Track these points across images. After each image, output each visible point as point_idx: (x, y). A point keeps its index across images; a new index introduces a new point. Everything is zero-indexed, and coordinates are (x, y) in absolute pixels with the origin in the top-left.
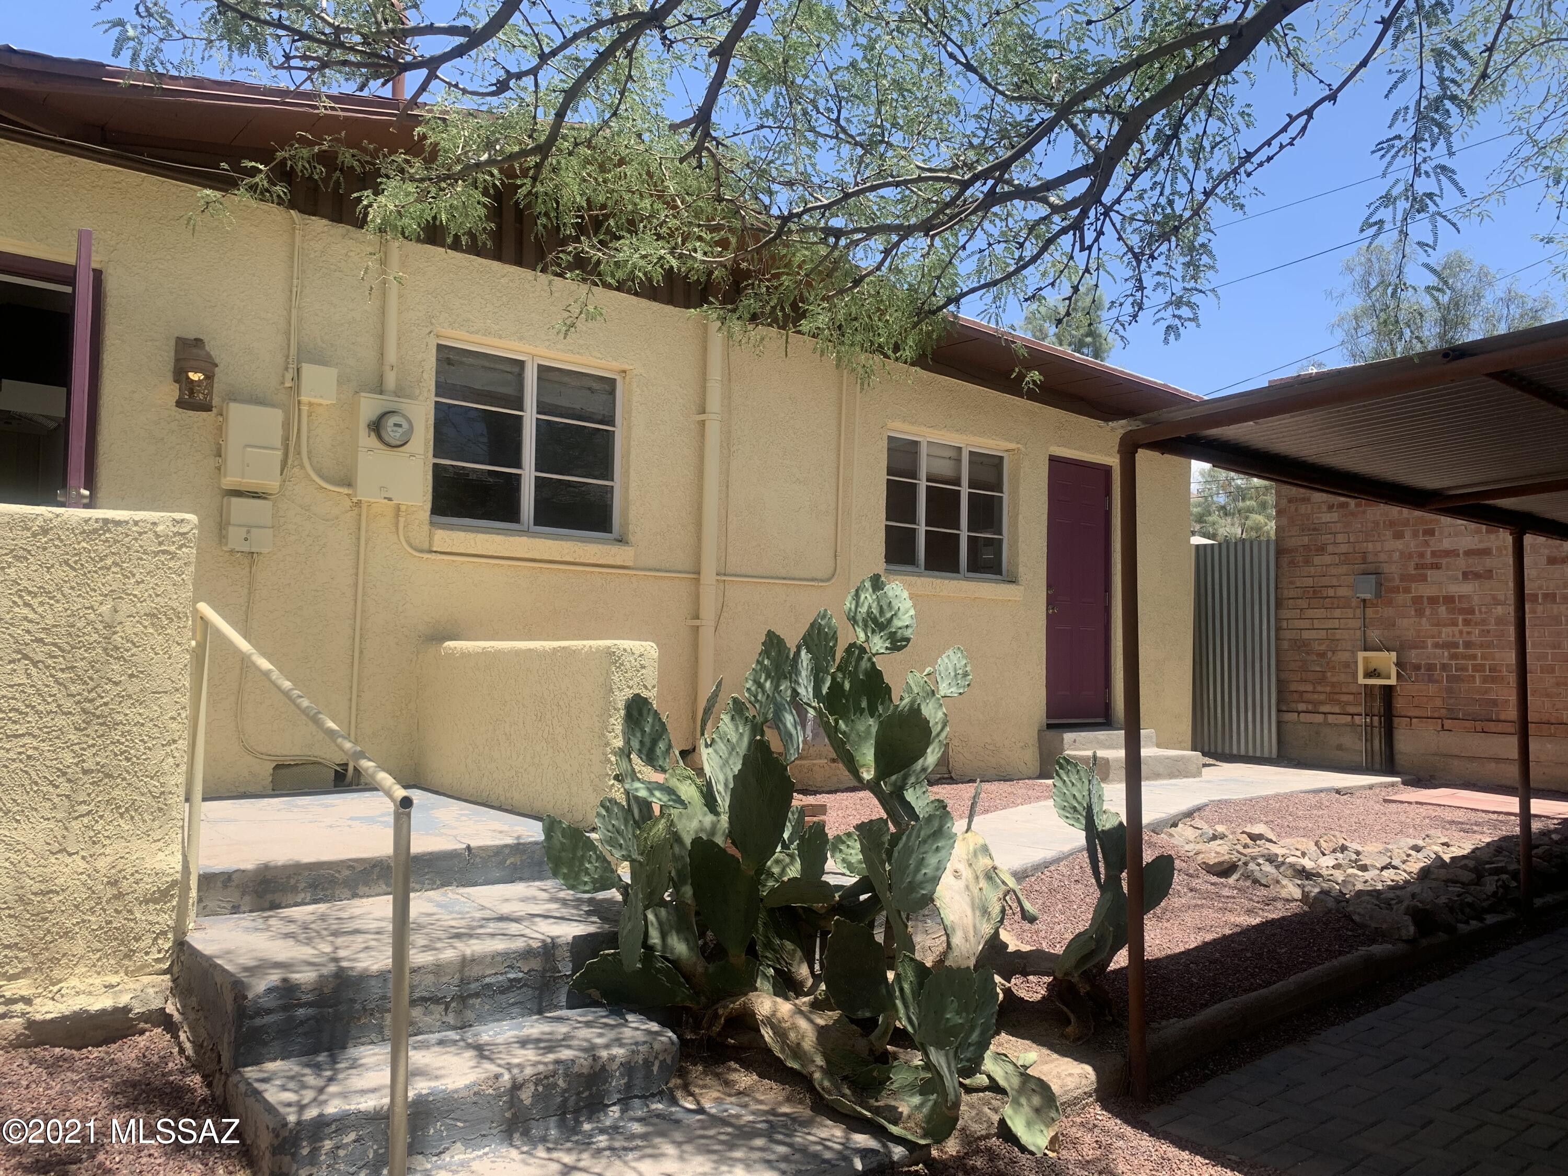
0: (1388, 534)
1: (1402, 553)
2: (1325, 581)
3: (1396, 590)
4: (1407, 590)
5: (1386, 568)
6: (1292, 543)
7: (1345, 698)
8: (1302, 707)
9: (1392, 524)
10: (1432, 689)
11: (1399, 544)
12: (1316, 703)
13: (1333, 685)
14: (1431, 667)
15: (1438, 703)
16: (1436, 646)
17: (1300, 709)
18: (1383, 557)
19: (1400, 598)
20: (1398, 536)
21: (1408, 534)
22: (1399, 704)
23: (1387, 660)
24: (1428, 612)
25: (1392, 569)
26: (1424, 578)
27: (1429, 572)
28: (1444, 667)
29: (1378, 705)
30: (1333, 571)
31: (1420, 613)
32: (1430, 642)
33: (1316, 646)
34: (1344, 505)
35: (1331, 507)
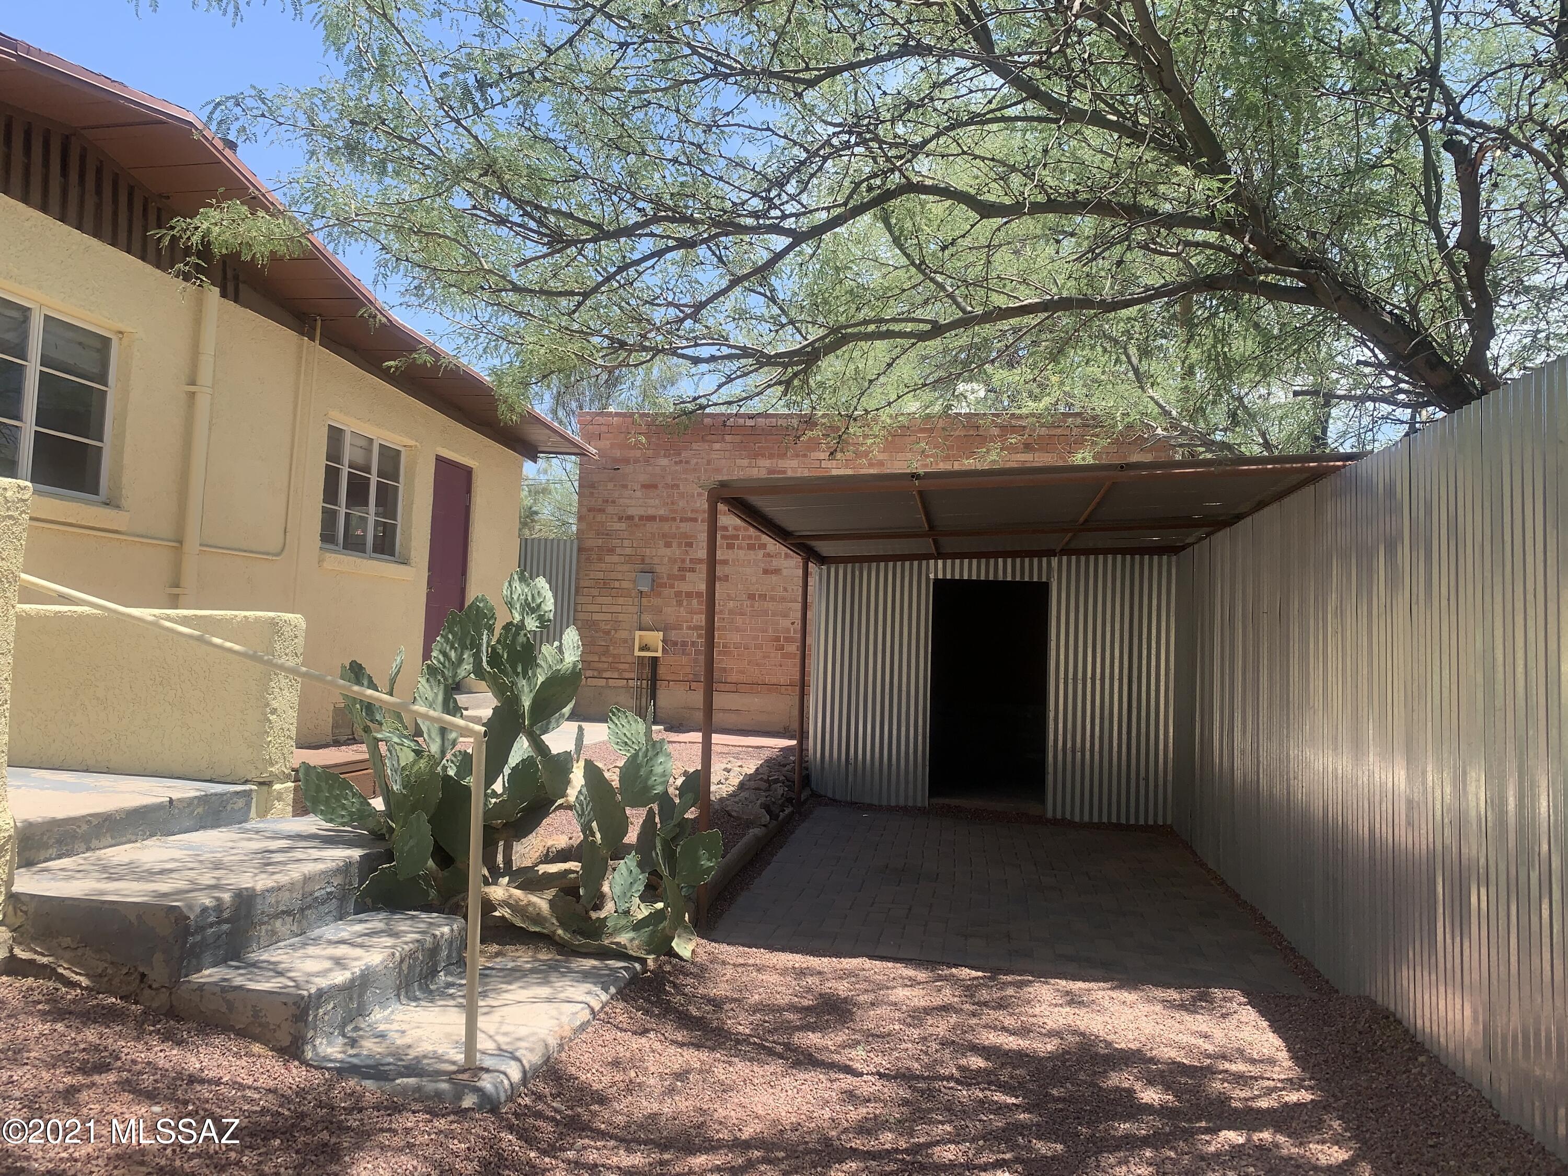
0: (661, 543)
1: (670, 558)
2: (613, 575)
3: (664, 585)
4: (672, 586)
5: (658, 569)
6: (589, 543)
7: (622, 666)
9: (664, 536)
10: (684, 660)
11: (668, 551)
12: (600, 671)
13: (614, 656)
14: (684, 644)
15: (688, 670)
16: (689, 628)
18: (656, 560)
19: (667, 592)
20: (668, 545)
21: (675, 545)
22: (662, 671)
23: (655, 638)
24: (685, 603)
25: (662, 570)
26: (683, 578)
27: (688, 574)
28: (693, 643)
29: (647, 671)
30: (619, 568)
31: (680, 604)
32: (685, 625)
33: (603, 626)
34: (630, 518)
35: (620, 519)
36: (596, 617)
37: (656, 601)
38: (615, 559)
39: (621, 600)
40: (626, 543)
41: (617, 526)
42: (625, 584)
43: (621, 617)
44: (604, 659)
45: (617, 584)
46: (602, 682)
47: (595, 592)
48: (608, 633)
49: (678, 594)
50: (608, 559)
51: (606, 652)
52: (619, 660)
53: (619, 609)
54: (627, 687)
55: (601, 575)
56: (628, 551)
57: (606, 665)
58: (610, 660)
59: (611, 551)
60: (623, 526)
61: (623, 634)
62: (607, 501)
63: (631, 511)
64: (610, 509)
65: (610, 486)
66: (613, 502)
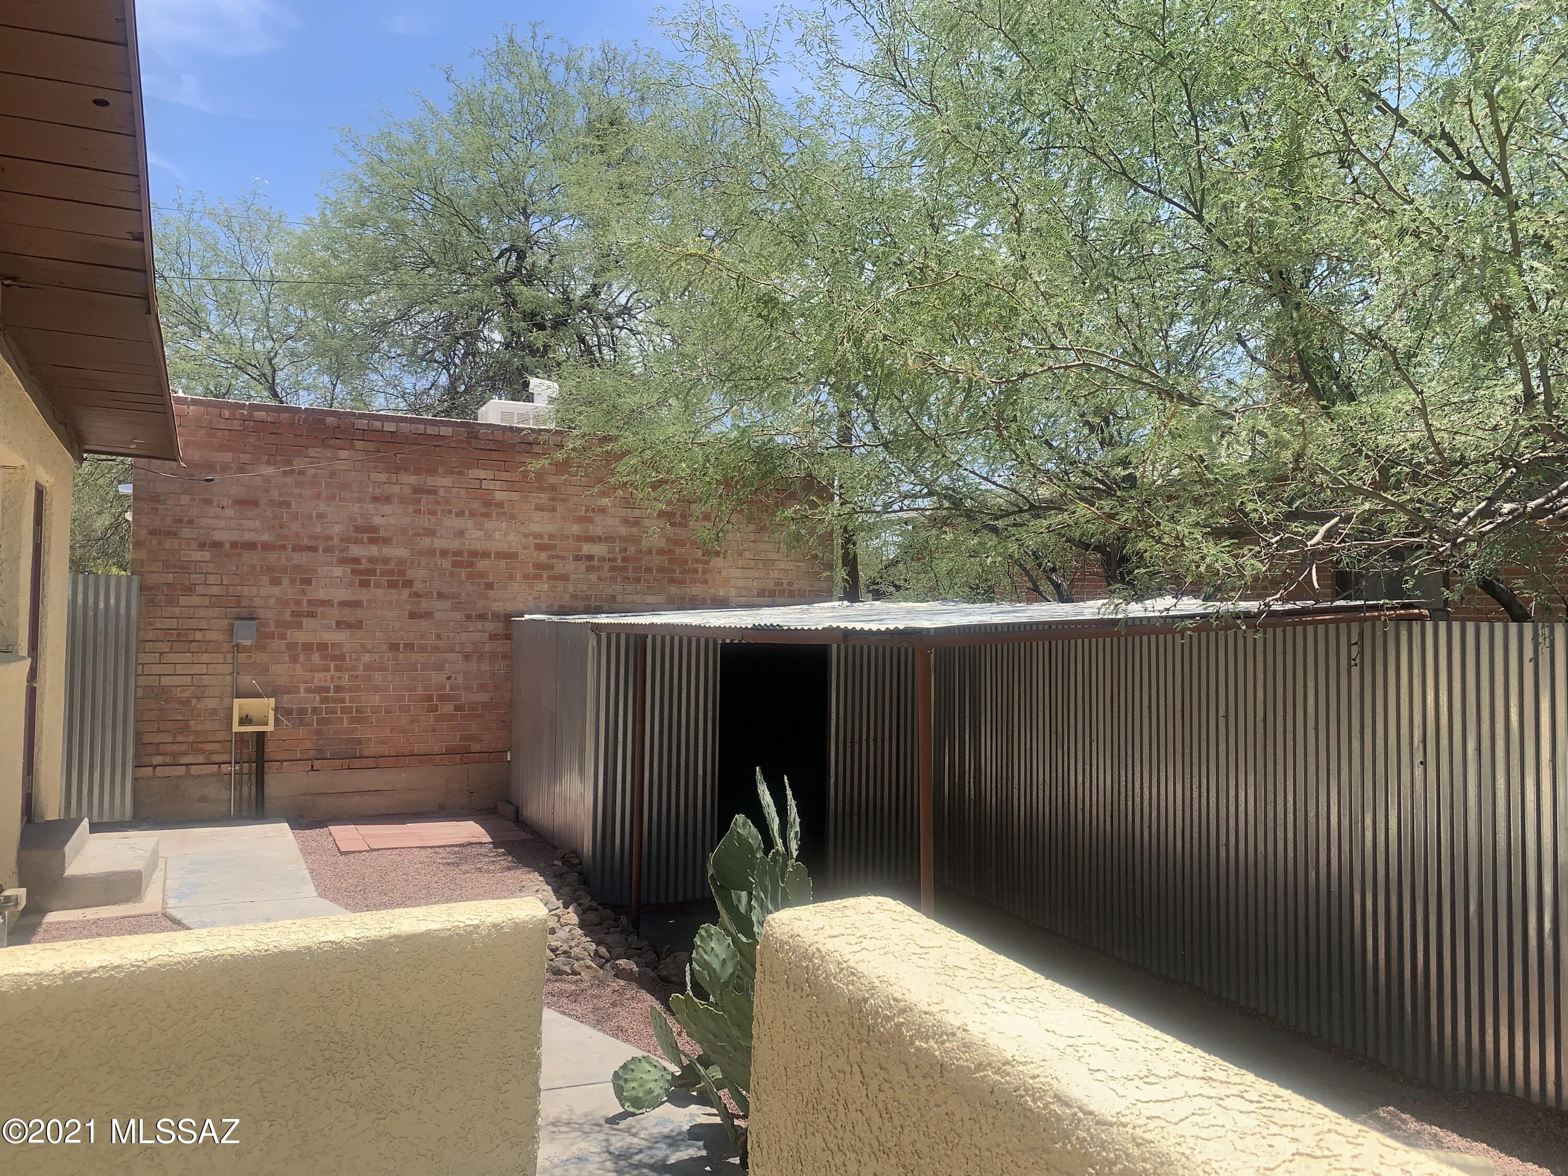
0: (265, 579)
1: (279, 600)
2: (192, 624)
3: (272, 636)
4: (283, 636)
5: (262, 613)
7: (211, 747)
8: (158, 760)
9: (269, 569)
10: (302, 732)
11: (276, 591)
13: (197, 733)
14: (302, 711)
15: (308, 745)
16: (309, 690)
17: (155, 762)
18: (258, 602)
19: (275, 644)
20: (275, 582)
21: (285, 581)
22: (270, 748)
23: (264, 706)
24: (302, 658)
25: (269, 615)
26: (299, 626)
27: (305, 620)
28: (315, 710)
29: (251, 750)
30: (202, 613)
31: (294, 659)
32: (302, 687)
34: (218, 545)
35: (202, 546)
37: (261, 657)
38: (196, 601)
39: (205, 658)
40: (212, 579)
42: (212, 635)
43: (206, 680)
44: (180, 738)
45: (198, 636)
46: (181, 770)
47: (165, 647)
48: (187, 702)
49: (291, 646)
50: (183, 600)
51: (184, 728)
52: (202, 739)
53: (203, 669)
54: (219, 774)
55: (173, 623)
57: (184, 748)
58: (191, 739)
59: (189, 590)
60: (207, 556)
61: (212, 703)
62: (180, 521)
63: (217, 536)
64: (186, 532)
65: (185, 499)
66: (191, 522)
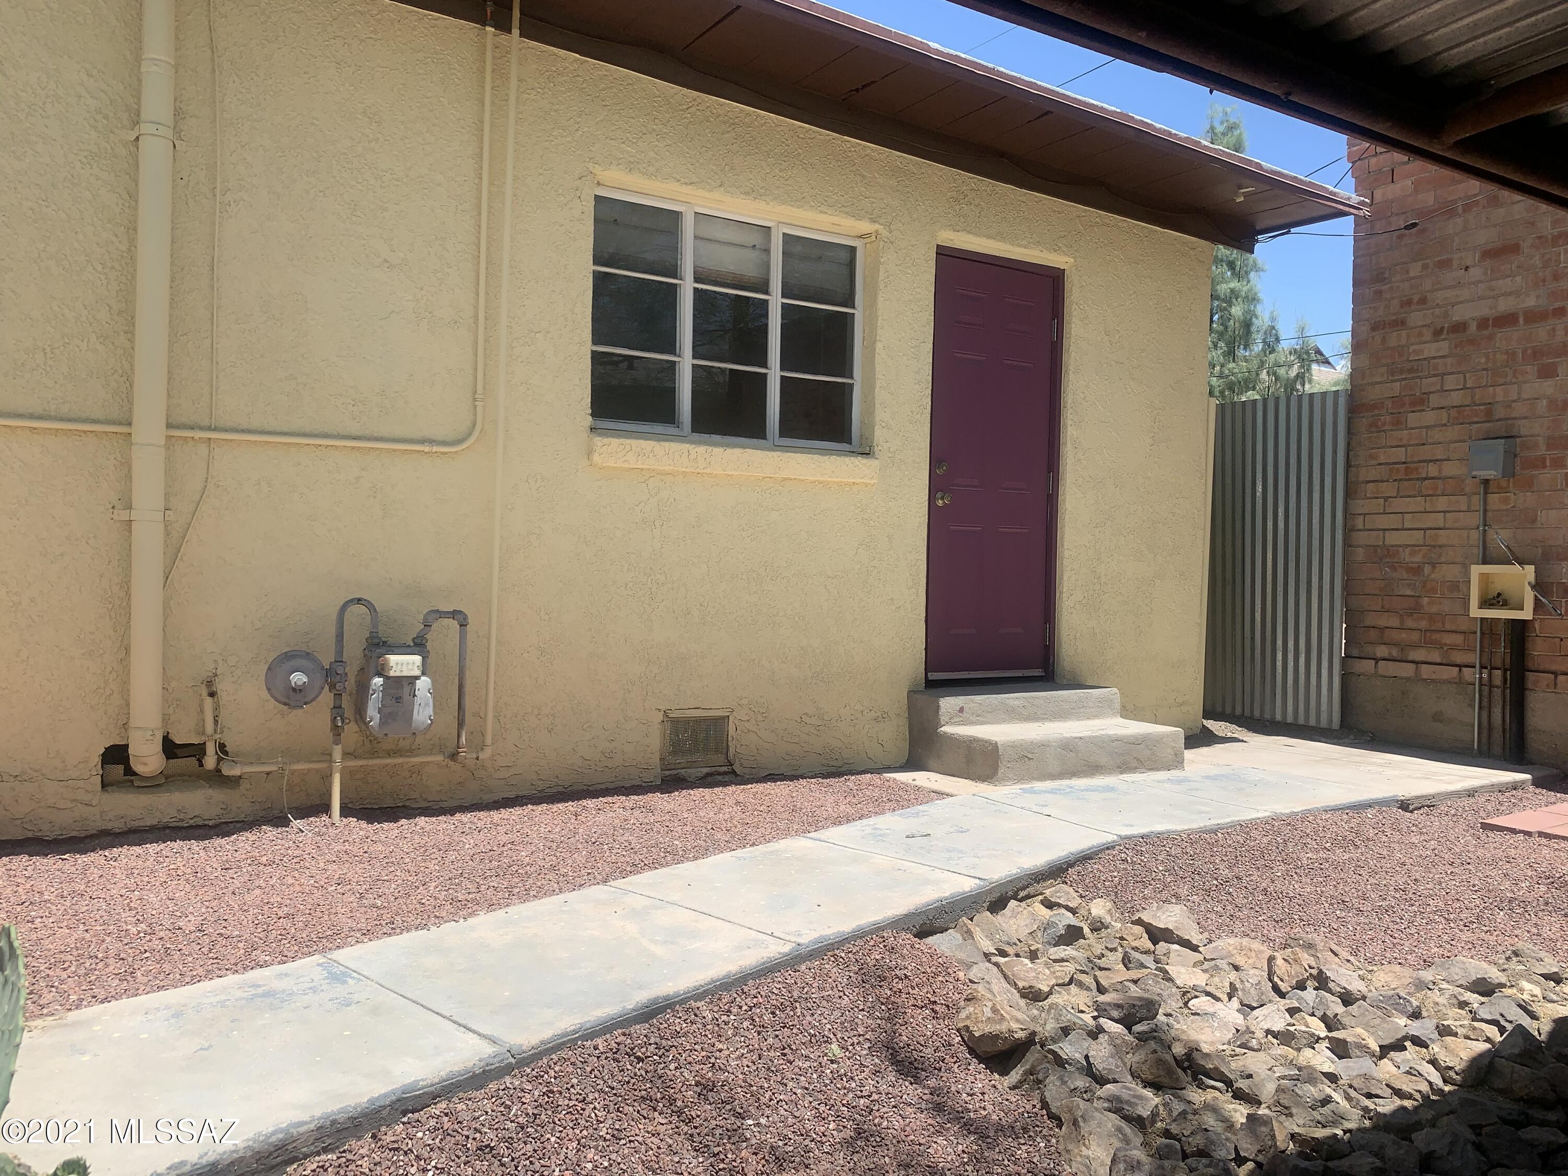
0: (1531, 370)
1: (1552, 401)
2: (1425, 452)
3: (1540, 463)
4: (1558, 464)
5: (1524, 428)
6: (1374, 394)
7: (1448, 639)
8: (1382, 651)
9: (1538, 353)
11: (1548, 387)
12: (1403, 647)
13: (1431, 618)
17: (1379, 655)
18: (1519, 409)
19: (1547, 476)
20: (1547, 373)
21: (1563, 369)
22: (1538, 651)
23: (1519, 578)
25: (1535, 429)
29: (1502, 651)
30: (1438, 436)
33: (1406, 556)
34: (1459, 327)
35: (1438, 333)
36: (1393, 539)
37: (1523, 500)
38: (1429, 417)
39: (1442, 503)
40: (1451, 382)
41: (1431, 349)
42: (1450, 469)
43: (1443, 537)
44: (1410, 623)
45: (1433, 470)
46: (1407, 670)
47: (1388, 489)
48: (1416, 570)
50: (1413, 419)
51: (1415, 610)
52: (1438, 626)
53: (1439, 520)
54: (1460, 682)
55: (1400, 454)
56: (1456, 398)
57: (1415, 636)
58: (1424, 624)
59: (1420, 402)
60: (1443, 347)
61: (1450, 572)
62: (1409, 303)
63: (1459, 314)
64: (1416, 318)
65: (1415, 269)
66: (1423, 301)
